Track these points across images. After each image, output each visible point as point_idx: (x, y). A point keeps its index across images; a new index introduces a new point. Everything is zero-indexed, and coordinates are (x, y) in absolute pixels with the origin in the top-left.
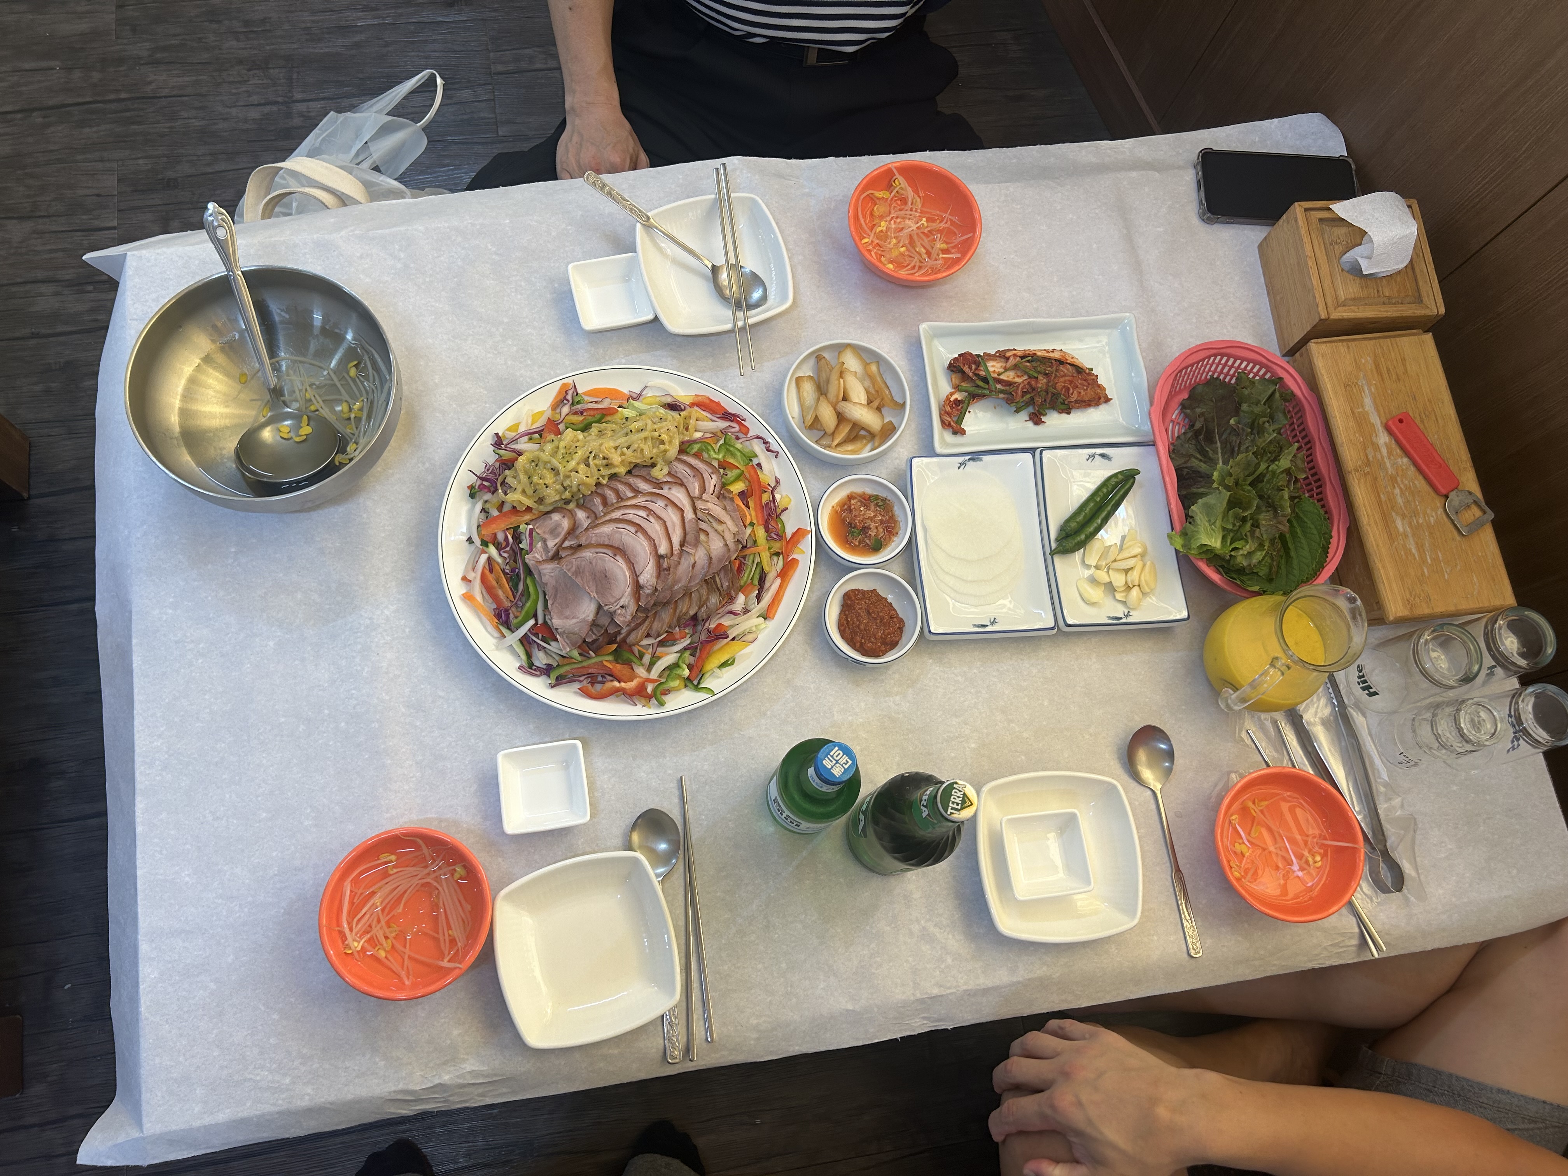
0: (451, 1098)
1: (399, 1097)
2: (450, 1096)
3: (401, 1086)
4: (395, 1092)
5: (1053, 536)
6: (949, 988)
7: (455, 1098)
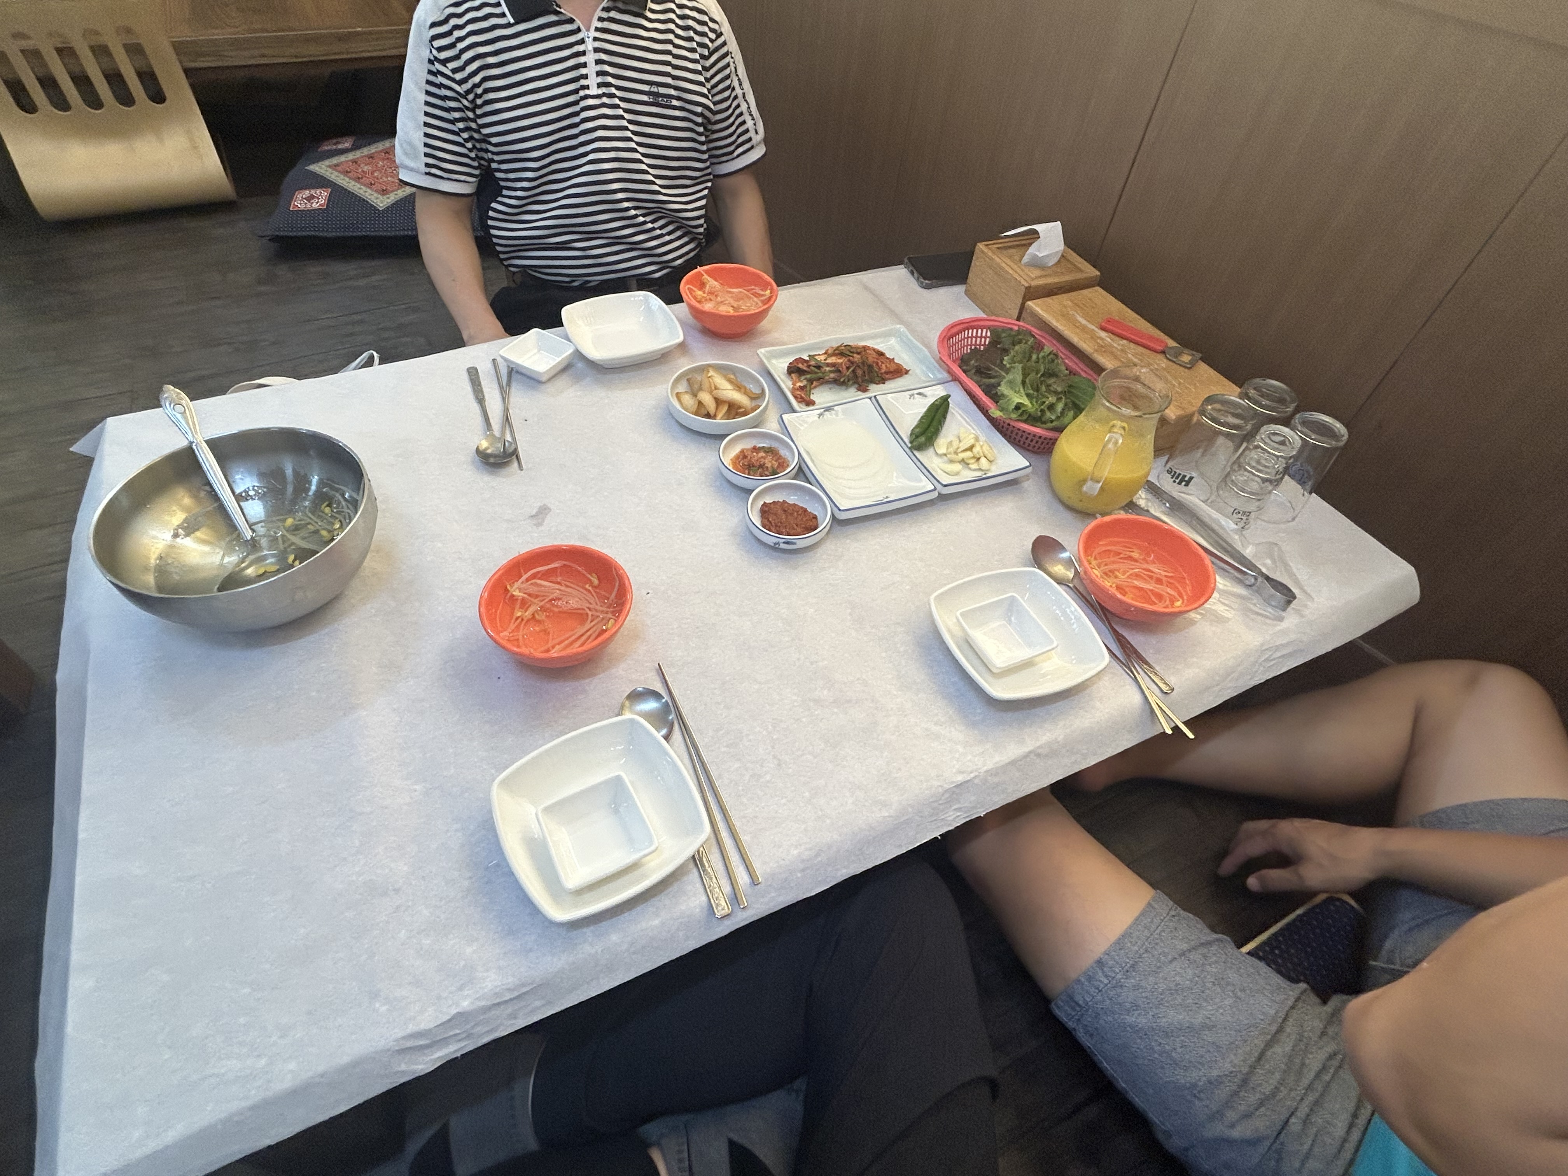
0: (475, 1031)
1: (409, 1044)
2: (473, 1027)
3: (411, 1028)
4: (404, 1038)
5: (907, 441)
6: (971, 772)
7: (479, 1029)
